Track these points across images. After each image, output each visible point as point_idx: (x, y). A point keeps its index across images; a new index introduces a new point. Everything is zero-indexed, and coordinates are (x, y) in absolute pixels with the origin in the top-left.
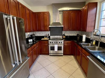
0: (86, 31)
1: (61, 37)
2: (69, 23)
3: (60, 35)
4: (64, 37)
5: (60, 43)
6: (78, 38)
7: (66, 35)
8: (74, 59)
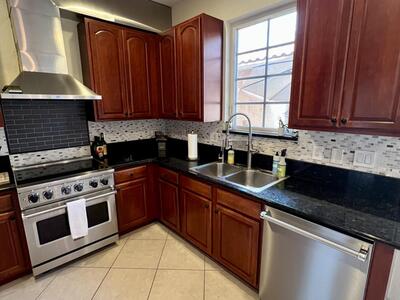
0: (202, 120)
1: (83, 152)
2: (123, 86)
3: (78, 145)
4: (102, 151)
5: (100, 186)
6: (162, 147)
7: (109, 139)
8: (170, 237)
